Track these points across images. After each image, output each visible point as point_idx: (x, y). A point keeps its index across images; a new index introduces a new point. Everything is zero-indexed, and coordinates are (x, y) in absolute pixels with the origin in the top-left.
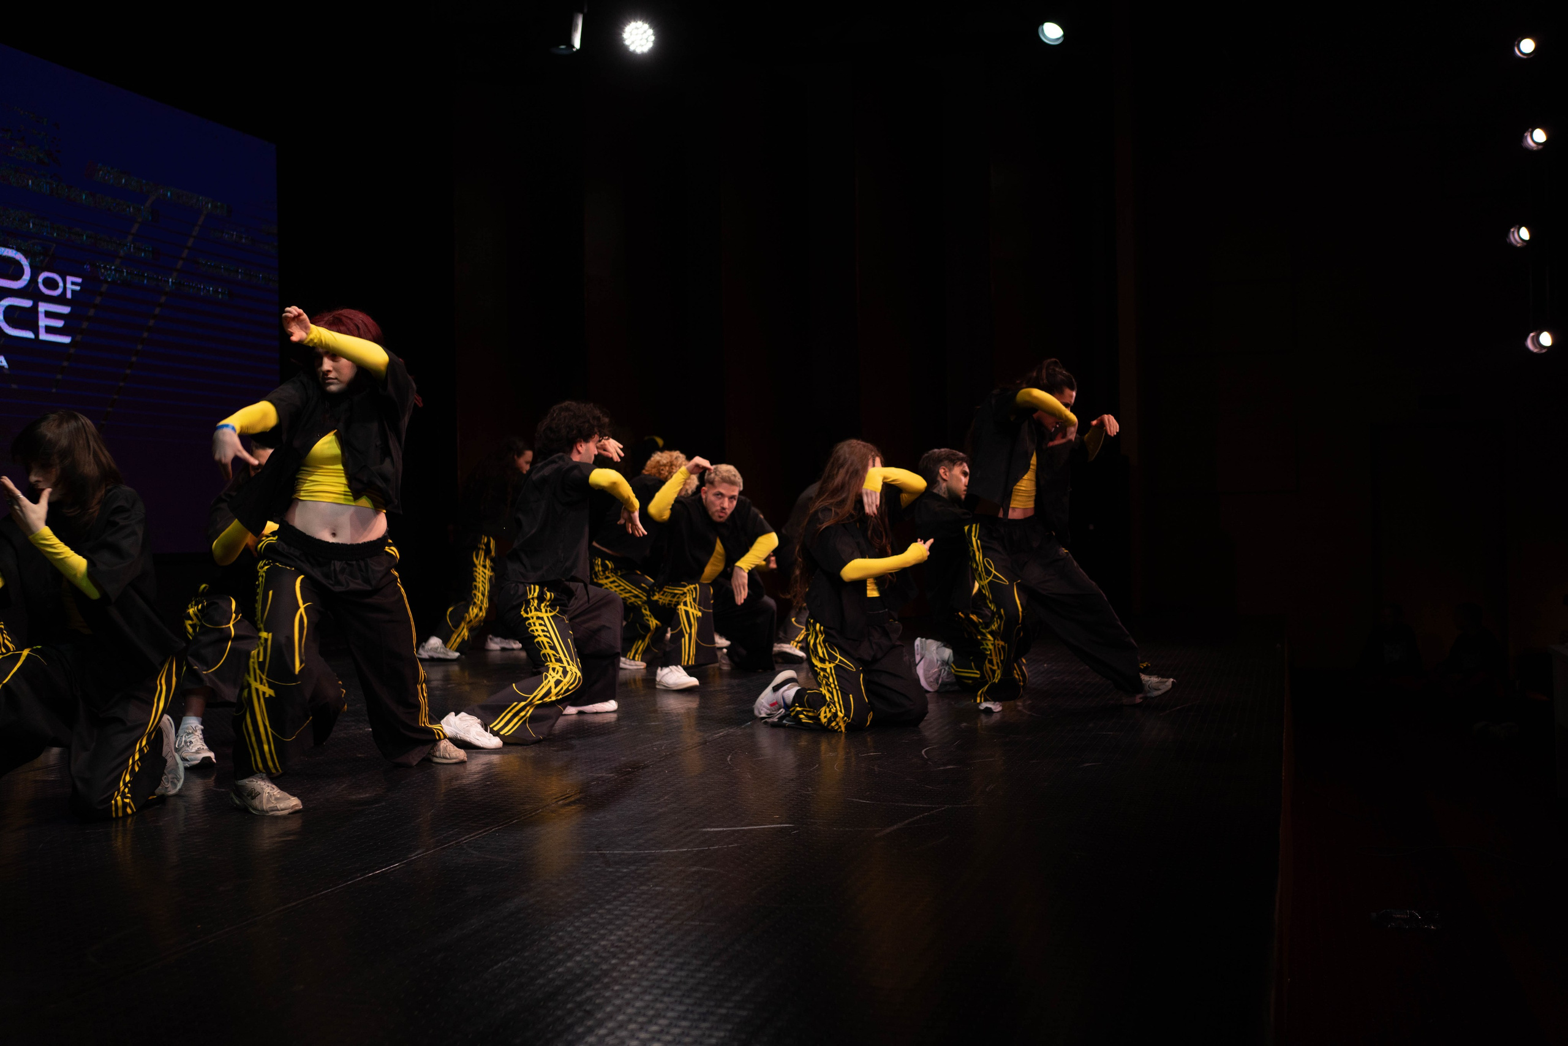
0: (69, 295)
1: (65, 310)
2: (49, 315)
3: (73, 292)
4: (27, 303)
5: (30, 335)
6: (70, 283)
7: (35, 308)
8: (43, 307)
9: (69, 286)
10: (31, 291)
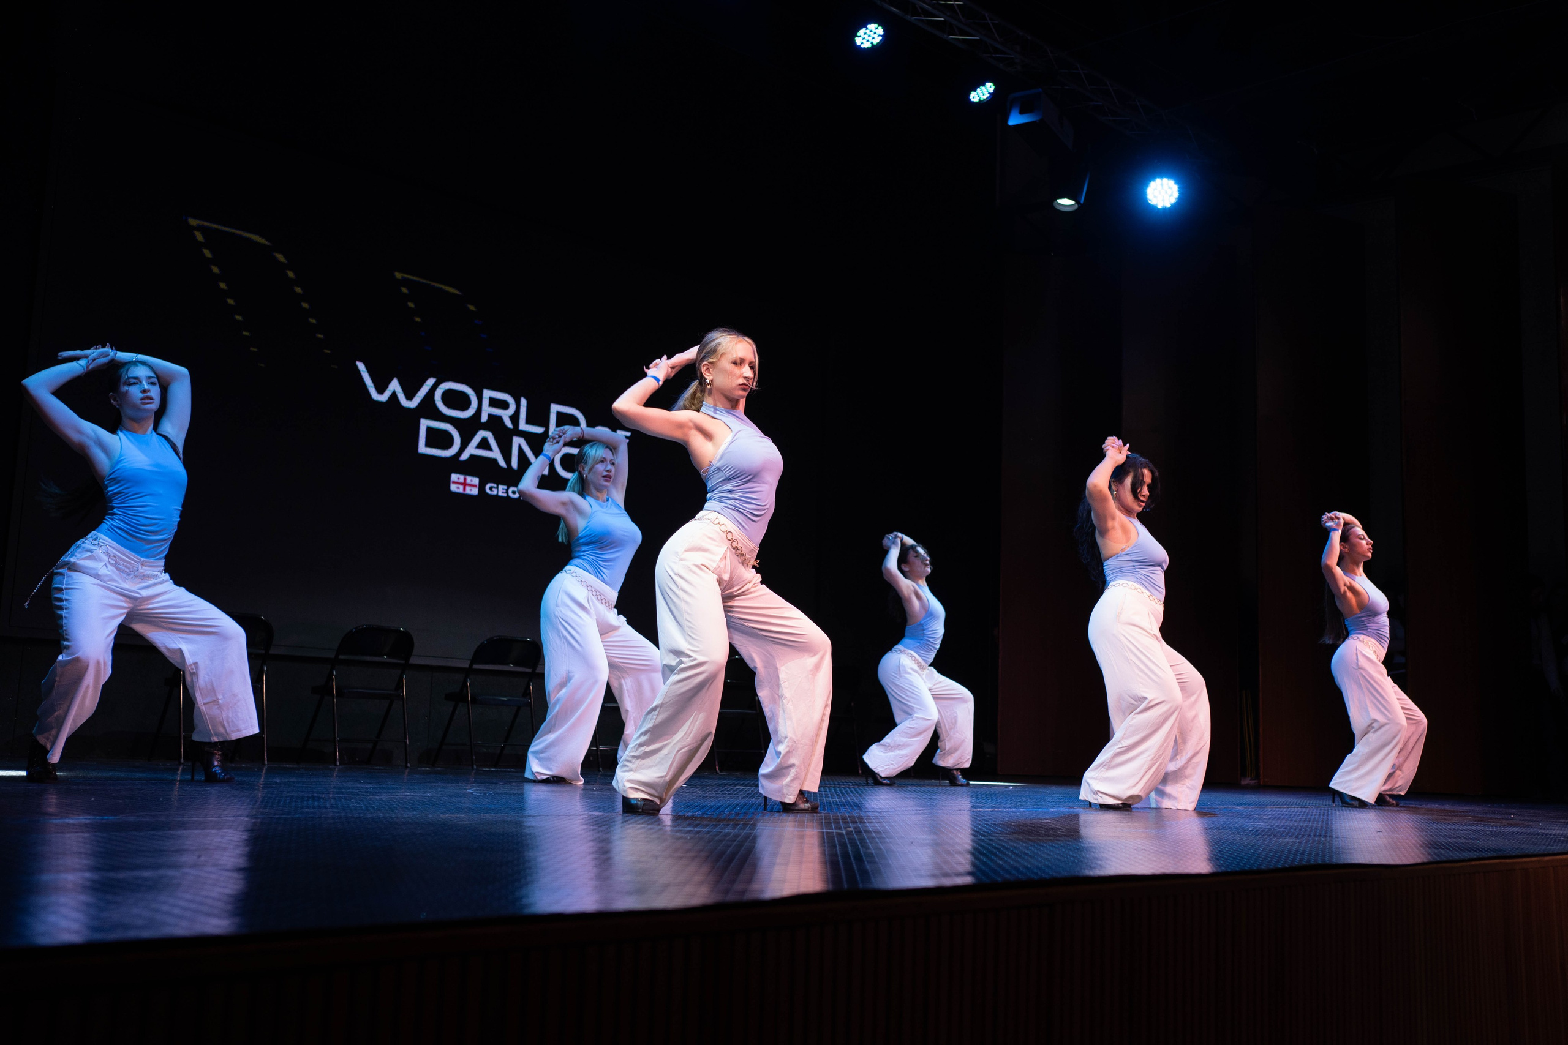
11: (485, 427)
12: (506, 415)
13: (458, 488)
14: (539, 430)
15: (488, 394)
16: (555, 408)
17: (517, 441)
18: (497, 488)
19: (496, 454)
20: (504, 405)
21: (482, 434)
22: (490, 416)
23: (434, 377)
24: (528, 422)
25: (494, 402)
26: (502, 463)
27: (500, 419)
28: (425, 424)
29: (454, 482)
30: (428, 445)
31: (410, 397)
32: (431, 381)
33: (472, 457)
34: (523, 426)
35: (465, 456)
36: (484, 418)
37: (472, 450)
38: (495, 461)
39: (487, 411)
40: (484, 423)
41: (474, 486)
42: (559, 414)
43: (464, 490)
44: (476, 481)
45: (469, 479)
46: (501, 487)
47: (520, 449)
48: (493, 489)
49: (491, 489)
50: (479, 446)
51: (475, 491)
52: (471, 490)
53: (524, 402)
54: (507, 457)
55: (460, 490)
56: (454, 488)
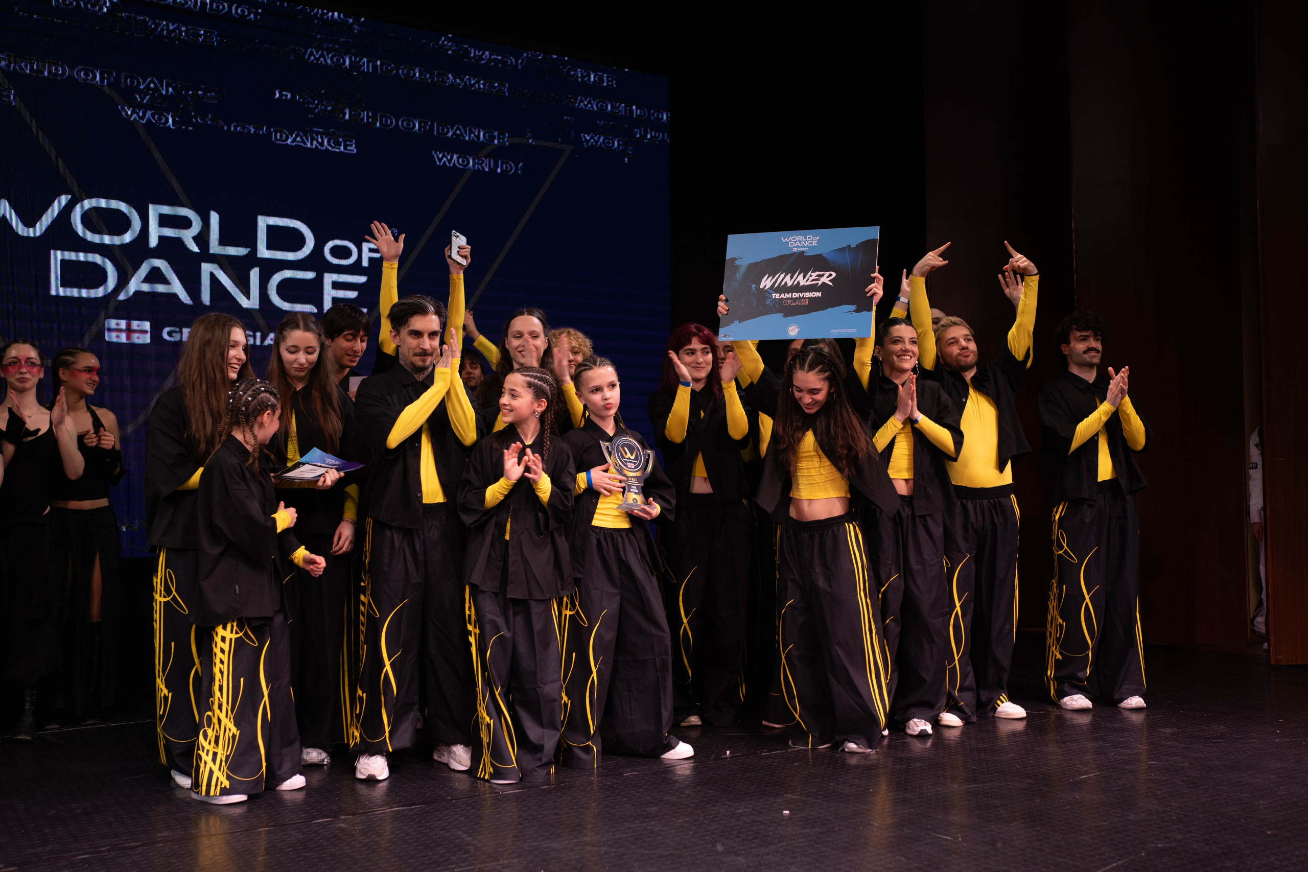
0: (365, 263)
1: (362, 279)
2: (336, 285)
3: (370, 259)
4: (310, 275)
5: (311, 308)
6: (367, 251)
7: (319, 281)
8: (329, 278)
9: (366, 255)
10: (316, 262)
11: (155, 253)
12: (187, 236)
13: (118, 336)
14: (242, 251)
15: (155, 211)
16: (263, 222)
17: (207, 269)
18: (181, 332)
19: (175, 287)
20: (185, 223)
21: (149, 264)
22: (162, 238)
23: (68, 194)
24: (222, 242)
25: (165, 221)
26: (185, 298)
27: (179, 241)
28: (57, 257)
29: (110, 330)
30: (64, 284)
31: (29, 222)
32: (62, 201)
33: (137, 293)
34: (215, 248)
35: (126, 294)
36: (153, 242)
37: (136, 284)
38: (175, 296)
39: (156, 233)
40: (154, 248)
41: (145, 332)
42: (269, 227)
43: (128, 338)
44: (146, 325)
45: (134, 324)
46: (186, 331)
47: (213, 277)
48: (174, 334)
49: (170, 334)
50: (148, 279)
51: (145, 339)
52: (138, 338)
53: (214, 217)
54: (193, 288)
55: (122, 338)
56: (110, 337)
